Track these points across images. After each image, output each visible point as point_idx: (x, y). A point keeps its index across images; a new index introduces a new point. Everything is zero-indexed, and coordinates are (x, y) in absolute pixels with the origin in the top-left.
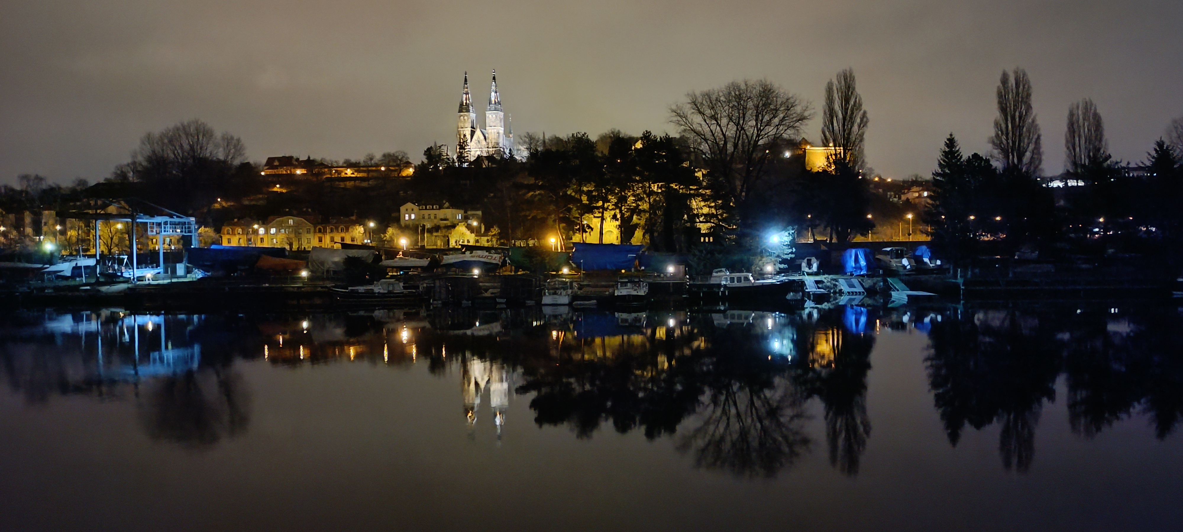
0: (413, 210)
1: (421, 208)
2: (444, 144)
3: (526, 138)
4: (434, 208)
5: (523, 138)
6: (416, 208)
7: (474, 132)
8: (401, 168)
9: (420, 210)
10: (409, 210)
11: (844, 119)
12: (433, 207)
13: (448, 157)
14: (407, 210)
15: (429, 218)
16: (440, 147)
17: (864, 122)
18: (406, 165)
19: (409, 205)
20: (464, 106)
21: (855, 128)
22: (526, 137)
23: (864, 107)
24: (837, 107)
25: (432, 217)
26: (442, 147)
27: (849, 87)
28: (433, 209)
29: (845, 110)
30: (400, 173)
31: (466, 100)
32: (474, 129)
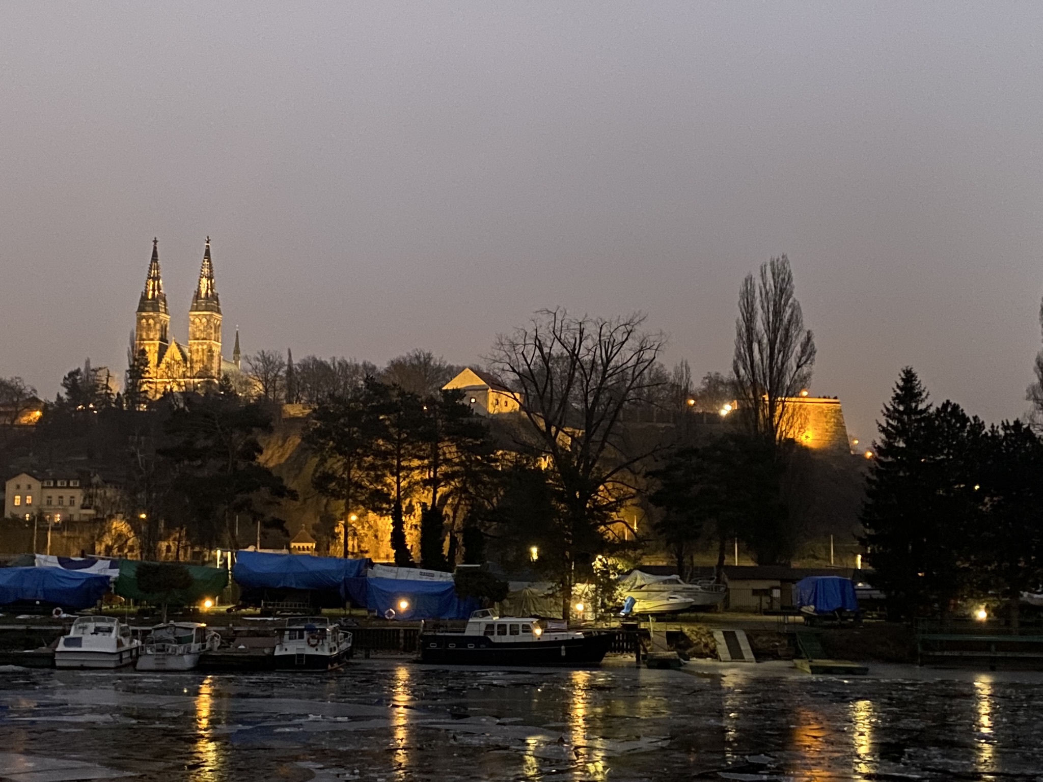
0: (29, 487)
1: (45, 485)
2: (103, 366)
3: (257, 363)
4: (71, 484)
5: (253, 362)
6: (36, 485)
7: (167, 347)
8: (19, 409)
9: (43, 487)
10: (24, 486)
11: (772, 343)
12: (68, 483)
13: (109, 391)
14: (18, 487)
15: (61, 503)
16: (95, 371)
17: (808, 349)
18: (29, 403)
19: (24, 480)
20: (148, 299)
21: (792, 361)
22: (258, 359)
23: (807, 326)
24: (759, 325)
25: (66, 501)
26: (100, 373)
27: (783, 291)
28: (68, 487)
29: (773, 330)
30: (16, 418)
31: (154, 290)
32: (167, 342)
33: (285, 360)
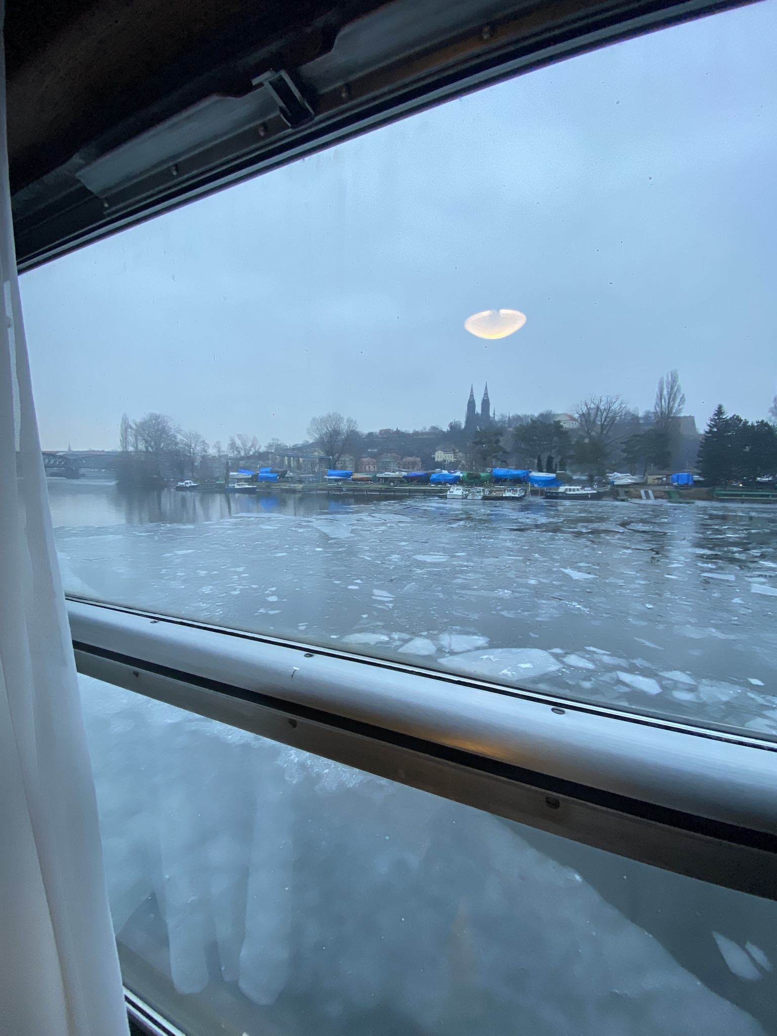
1: (445, 453)
2: (459, 421)
6: (443, 453)
10: (440, 453)
11: (669, 399)
12: (451, 452)
14: (438, 453)
15: (449, 457)
17: (683, 400)
18: (440, 432)
19: (440, 451)
21: (676, 405)
23: (682, 392)
24: (665, 392)
27: (674, 381)
29: (670, 394)
33: (508, 415)
